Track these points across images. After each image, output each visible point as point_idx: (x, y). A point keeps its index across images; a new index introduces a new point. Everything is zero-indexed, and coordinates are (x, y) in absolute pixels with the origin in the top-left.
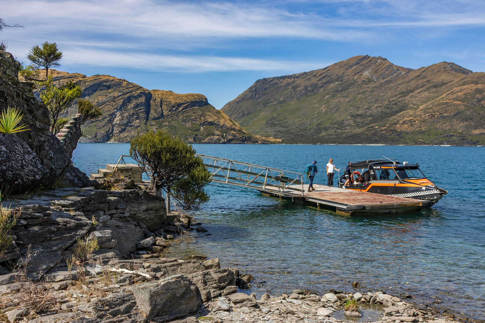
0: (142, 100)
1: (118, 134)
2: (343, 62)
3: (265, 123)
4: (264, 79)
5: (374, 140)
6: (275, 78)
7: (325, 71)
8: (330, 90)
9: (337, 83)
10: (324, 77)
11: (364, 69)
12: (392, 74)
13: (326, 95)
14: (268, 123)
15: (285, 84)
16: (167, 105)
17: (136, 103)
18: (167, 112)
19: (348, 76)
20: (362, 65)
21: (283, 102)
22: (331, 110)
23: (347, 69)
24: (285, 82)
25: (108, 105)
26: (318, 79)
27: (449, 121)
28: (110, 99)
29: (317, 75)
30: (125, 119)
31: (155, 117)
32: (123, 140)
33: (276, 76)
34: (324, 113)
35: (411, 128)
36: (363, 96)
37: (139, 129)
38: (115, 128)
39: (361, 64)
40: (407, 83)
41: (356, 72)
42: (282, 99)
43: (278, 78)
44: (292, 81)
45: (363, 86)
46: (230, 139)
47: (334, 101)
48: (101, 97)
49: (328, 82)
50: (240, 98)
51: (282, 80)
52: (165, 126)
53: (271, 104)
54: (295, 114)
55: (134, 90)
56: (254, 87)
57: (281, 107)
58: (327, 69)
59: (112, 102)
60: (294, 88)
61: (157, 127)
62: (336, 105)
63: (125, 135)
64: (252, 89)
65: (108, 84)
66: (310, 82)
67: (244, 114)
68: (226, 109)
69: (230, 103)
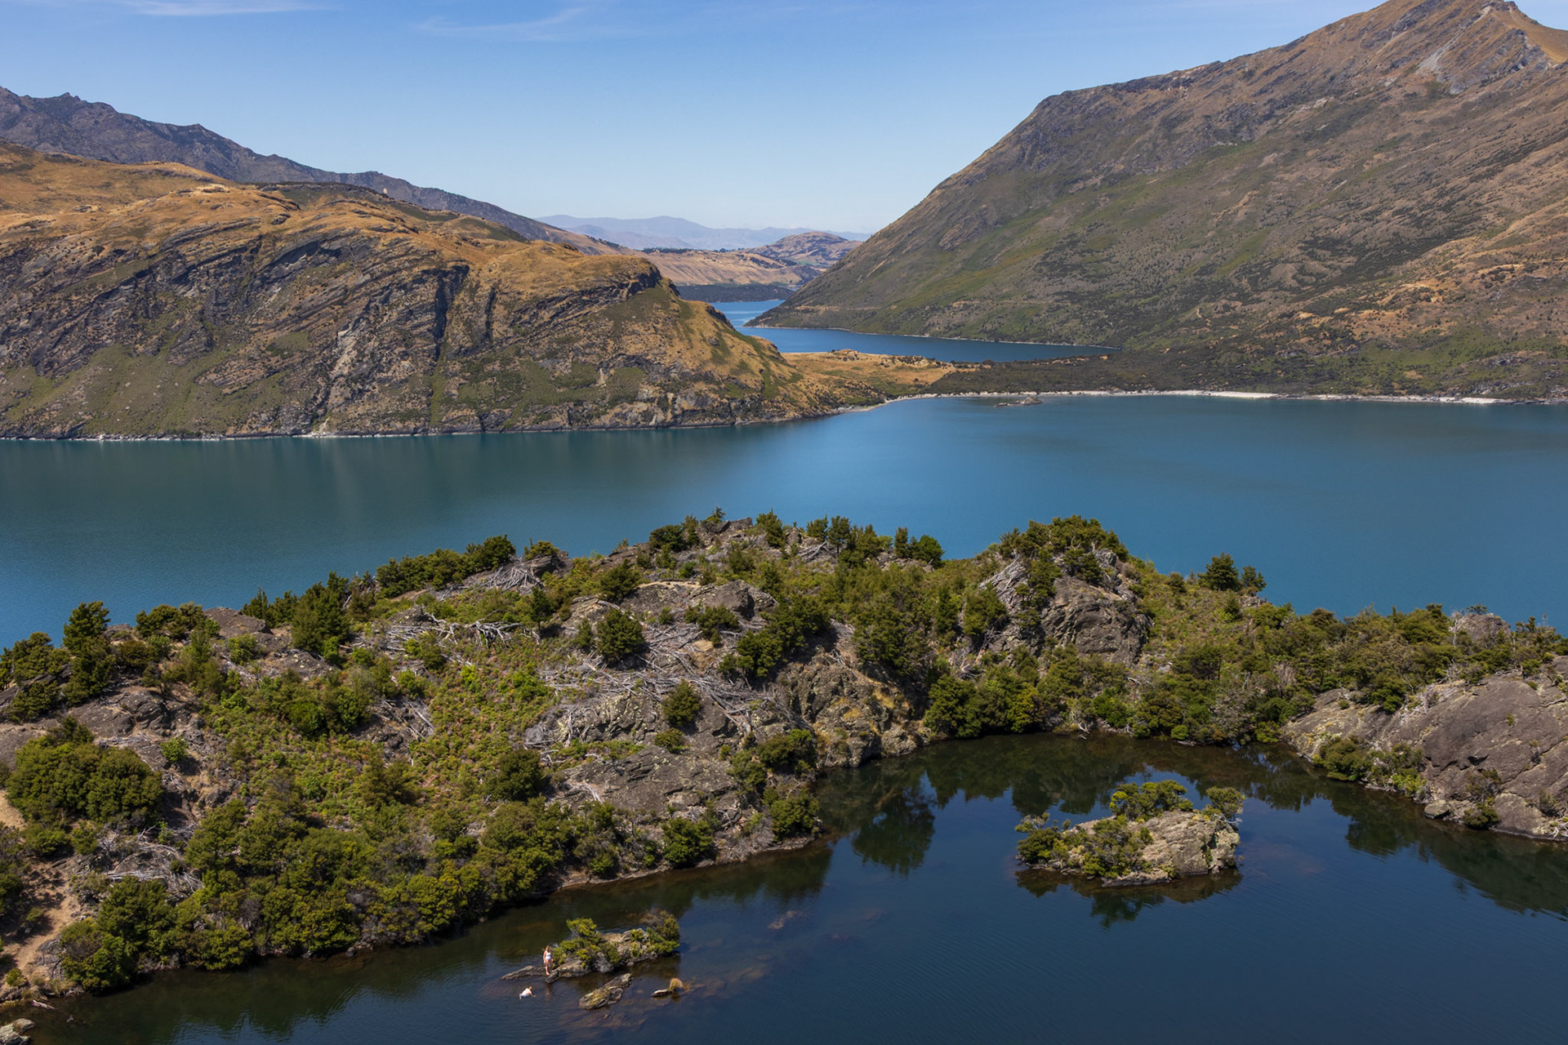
0: (427, 292)
1: (342, 408)
2: (1358, 17)
3: (1039, 261)
4: (1068, 94)
5: (1255, 374)
6: (1105, 88)
7: (1286, 57)
8: (1288, 132)
9: (1324, 101)
10: (1280, 78)
11: (1428, 44)
12: (1516, 68)
13: (1268, 153)
14: (1048, 260)
15: (1139, 109)
16: (507, 306)
17: (407, 307)
18: (505, 327)
19: (1366, 72)
20: (1421, 30)
21: (1124, 177)
22: (1268, 211)
23: (1369, 46)
24: (1137, 103)
25: (328, 314)
26: (1257, 87)
27: (1544, 299)
28: (334, 297)
29: (1259, 73)
30: (365, 360)
31: (461, 347)
32: (353, 427)
33: (1112, 83)
34: (1240, 224)
35: (1405, 324)
36: (1388, 157)
37: (406, 389)
38: (335, 391)
39: (1419, 25)
40: (1547, 110)
41: (1396, 58)
42: (1119, 167)
43: (1117, 88)
44: (1164, 97)
45: (1403, 115)
46: (684, 412)
47: (1287, 177)
48: (312, 288)
49: (1294, 100)
50: (980, 167)
51: (1131, 95)
52: (491, 375)
53: (1081, 185)
54: (1144, 228)
55: (407, 264)
56: (1031, 124)
57: (1110, 196)
58: (1297, 49)
59: (337, 307)
60: (1169, 124)
61: (462, 381)
62: (1290, 194)
63: (361, 410)
64: (1026, 133)
65: (336, 245)
66: (1229, 100)
67: (985, 223)
68: (932, 205)
69: (948, 183)
